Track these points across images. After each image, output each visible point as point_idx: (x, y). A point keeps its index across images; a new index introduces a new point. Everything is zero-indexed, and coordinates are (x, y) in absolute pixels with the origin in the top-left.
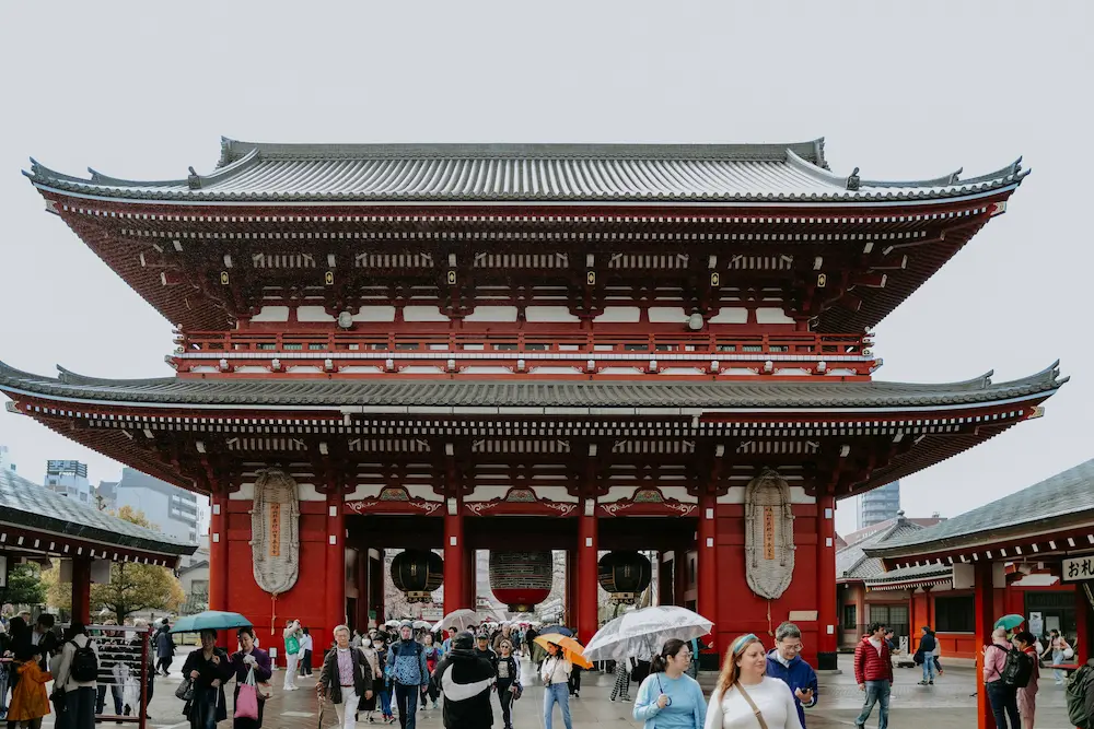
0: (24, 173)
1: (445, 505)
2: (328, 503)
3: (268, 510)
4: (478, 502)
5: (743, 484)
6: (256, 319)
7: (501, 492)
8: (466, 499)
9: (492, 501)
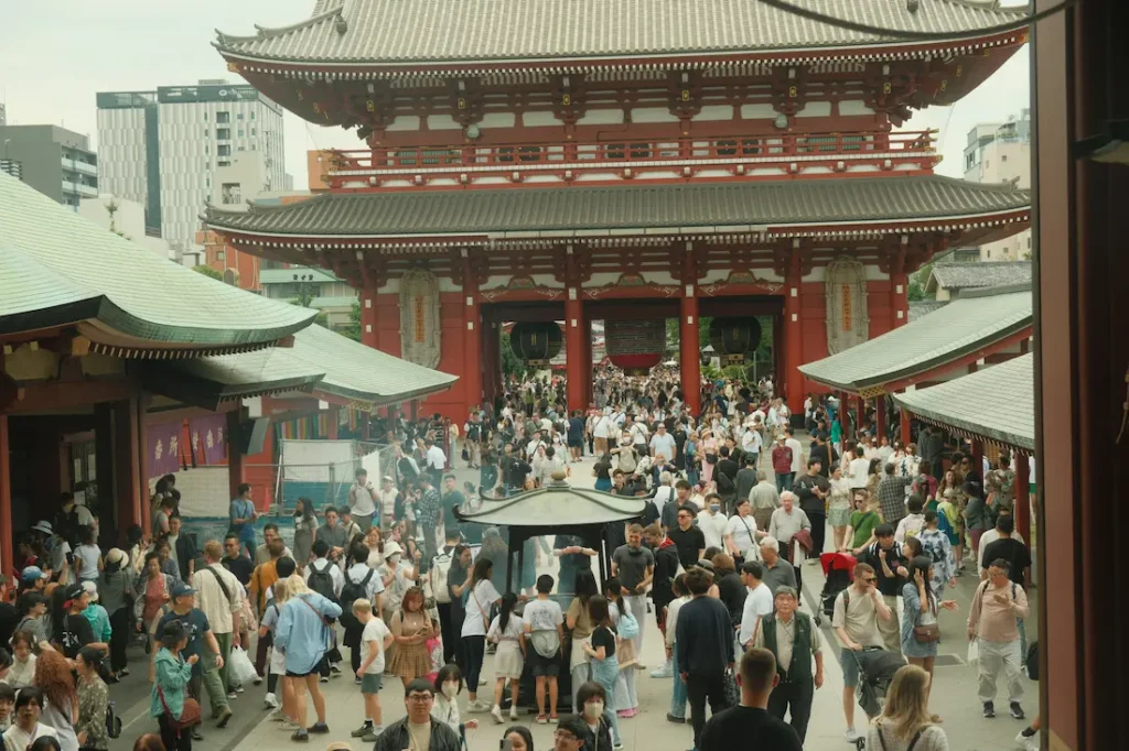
0: (212, 44)
1: (566, 292)
2: (465, 295)
3: (412, 304)
4: (594, 288)
5: (825, 264)
6: (390, 128)
7: (613, 277)
8: (584, 285)
9: (606, 286)
